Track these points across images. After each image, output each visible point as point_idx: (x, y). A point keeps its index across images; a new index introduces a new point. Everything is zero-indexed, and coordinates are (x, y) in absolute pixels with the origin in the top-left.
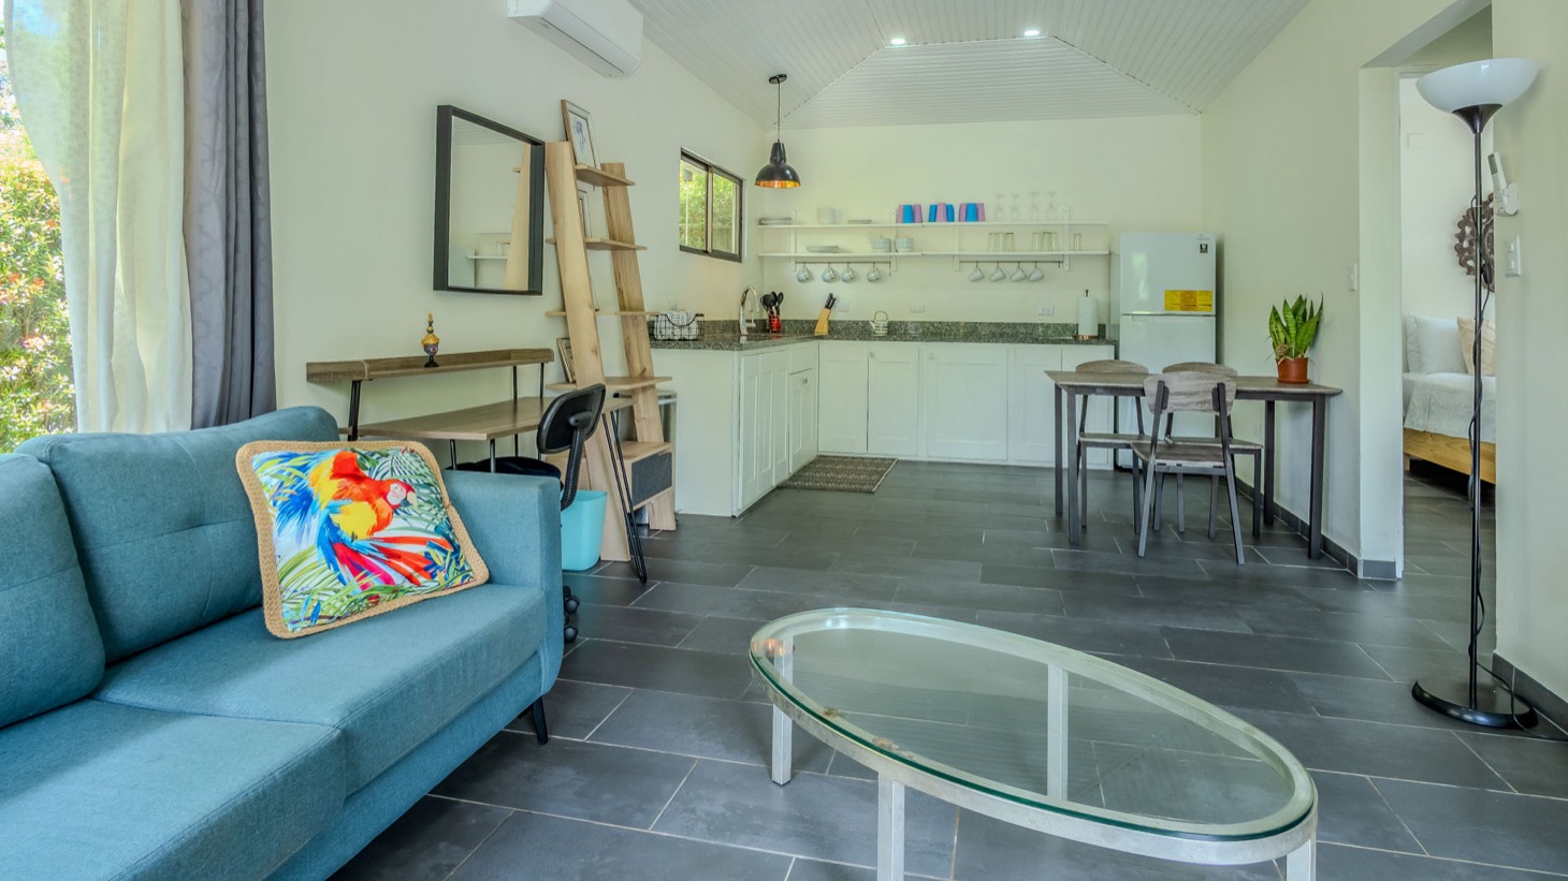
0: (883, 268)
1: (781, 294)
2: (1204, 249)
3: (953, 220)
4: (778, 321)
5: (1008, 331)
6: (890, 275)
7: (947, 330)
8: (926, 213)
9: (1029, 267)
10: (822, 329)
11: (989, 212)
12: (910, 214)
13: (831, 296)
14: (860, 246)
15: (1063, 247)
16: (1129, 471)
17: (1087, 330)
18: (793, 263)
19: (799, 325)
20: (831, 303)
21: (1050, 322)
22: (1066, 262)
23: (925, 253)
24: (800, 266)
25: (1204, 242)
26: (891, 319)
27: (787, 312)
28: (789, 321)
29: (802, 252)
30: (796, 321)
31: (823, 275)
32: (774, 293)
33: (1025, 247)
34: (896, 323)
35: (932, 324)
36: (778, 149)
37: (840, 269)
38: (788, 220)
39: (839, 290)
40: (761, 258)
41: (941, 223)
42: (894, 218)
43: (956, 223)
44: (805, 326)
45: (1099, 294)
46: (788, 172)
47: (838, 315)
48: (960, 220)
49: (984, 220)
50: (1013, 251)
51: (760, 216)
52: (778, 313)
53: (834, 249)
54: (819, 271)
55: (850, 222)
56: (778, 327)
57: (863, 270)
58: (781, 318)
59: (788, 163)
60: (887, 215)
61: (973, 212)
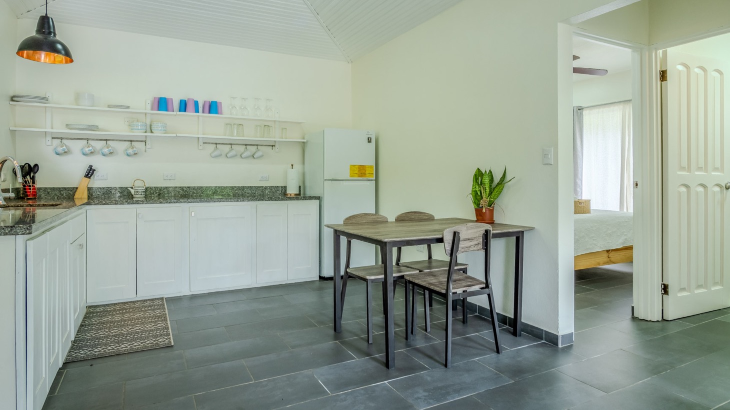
0: (139, 146)
1: (36, 165)
2: (369, 140)
3: (198, 112)
4: (34, 189)
5: (240, 192)
6: (145, 151)
7: (194, 193)
8: (176, 105)
9: (253, 149)
10: (81, 195)
11: (225, 108)
12: (162, 104)
13: (91, 167)
14: (116, 126)
15: (275, 136)
16: (331, 279)
17: (292, 190)
18: (50, 139)
19: (57, 193)
20: (90, 173)
21: (266, 185)
22: (277, 146)
23: (177, 135)
24: (57, 142)
25: (370, 136)
26: (147, 186)
27: (42, 181)
28: (46, 188)
29: (61, 130)
30: (53, 189)
31: (82, 149)
32: (29, 165)
33: (250, 135)
34: (151, 188)
35: (182, 188)
36: (45, 24)
37: (98, 145)
38: (45, 99)
39: (97, 162)
40: (13, 132)
41: (190, 114)
42: (149, 106)
43: (200, 114)
44: (64, 193)
45: (298, 167)
46: (59, 46)
47: (97, 183)
48: (203, 112)
49: (221, 114)
50: (243, 136)
51: (12, 94)
52: (34, 182)
53: (94, 128)
54: (76, 146)
55: (109, 106)
56: (34, 194)
57: (121, 147)
58: (37, 185)
59: (58, 38)
60: (142, 102)
61: (213, 107)
